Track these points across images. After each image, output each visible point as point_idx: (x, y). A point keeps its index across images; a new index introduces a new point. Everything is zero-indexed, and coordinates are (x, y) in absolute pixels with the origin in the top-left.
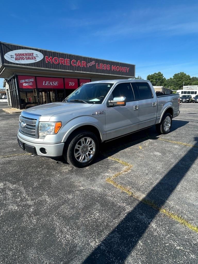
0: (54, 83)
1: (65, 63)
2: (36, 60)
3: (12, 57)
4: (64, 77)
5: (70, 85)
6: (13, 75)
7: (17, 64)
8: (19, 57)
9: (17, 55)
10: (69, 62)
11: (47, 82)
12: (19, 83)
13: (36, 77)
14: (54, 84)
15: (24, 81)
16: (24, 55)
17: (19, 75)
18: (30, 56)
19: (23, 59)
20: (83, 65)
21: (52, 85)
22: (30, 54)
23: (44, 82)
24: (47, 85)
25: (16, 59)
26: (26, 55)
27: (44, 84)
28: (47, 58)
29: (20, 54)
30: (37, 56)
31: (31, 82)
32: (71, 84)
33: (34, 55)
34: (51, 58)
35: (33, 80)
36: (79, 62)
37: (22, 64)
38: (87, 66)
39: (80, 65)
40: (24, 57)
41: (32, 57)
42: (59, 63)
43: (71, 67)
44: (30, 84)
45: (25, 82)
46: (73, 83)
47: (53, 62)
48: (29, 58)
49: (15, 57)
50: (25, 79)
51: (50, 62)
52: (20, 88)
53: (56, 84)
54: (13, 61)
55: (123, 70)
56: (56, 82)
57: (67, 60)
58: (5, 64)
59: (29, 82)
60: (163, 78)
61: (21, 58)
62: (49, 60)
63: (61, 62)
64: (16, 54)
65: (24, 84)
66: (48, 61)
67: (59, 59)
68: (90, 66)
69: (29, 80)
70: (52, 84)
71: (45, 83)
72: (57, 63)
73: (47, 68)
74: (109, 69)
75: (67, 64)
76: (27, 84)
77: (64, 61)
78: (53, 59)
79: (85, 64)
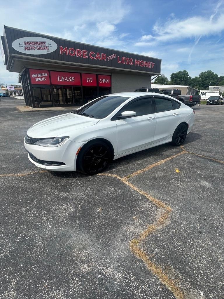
1: (82, 56)
2: (49, 51)
3: (21, 46)
4: (81, 72)
5: (88, 82)
6: (24, 69)
7: (28, 55)
8: (29, 46)
9: (27, 43)
10: (86, 54)
11: (62, 77)
12: (31, 77)
13: (49, 71)
14: (70, 80)
15: (36, 76)
16: (34, 44)
17: (30, 69)
18: (41, 46)
19: (34, 48)
20: (103, 58)
21: (67, 81)
22: (41, 42)
23: (59, 77)
24: (62, 80)
25: (26, 49)
26: (37, 44)
27: (58, 80)
28: (61, 48)
29: (31, 43)
30: (50, 45)
31: (44, 77)
32: (89, 80)
33: (47, 45)
34: (66, 49)
35: (46, 75)
36: (98, 54)
37: (34, 56)
38: (107, 59)
39: (99, 58)
40: (35, 46)
41: (44, 47)
42: (76, 55)
43: (89, 61)
44: (44, 79)
45: (38, 77)
46: (91, 80)
47: (68, 53)
48: (40, 48)
49: (24, 45)
50: (37, 73)
51: (65, 53)
52: (32, 83)
53: (72, 80)
54: (22, 50)
55: (147, 65)
56: (72, 78)
57: (85, 51)
58: (12, 54)
60: (189, 76)
61: (31, 47)
62: (64, 51)
63: (78, 54)
64: (25, 43)
65: (37, 80)
66: (63, 53)
67: (76, 51)
68: (110, 60)
69: (42, 75)
70: (68, 79)
71: (60, 79)
72: (73, 55)
73: (61, 61)
74: (131, 64)
75: (85, 57)
76: (40, 80)
77: (81, 53)
78: (68, 49)
79: (105, 57)
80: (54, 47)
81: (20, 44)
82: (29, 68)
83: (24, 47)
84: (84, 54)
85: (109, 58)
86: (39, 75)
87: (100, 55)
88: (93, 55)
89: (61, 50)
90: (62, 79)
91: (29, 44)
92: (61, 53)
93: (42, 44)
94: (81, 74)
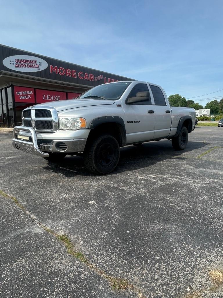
0: (55, 98)
1: (71, 75)
2: (39, 69)
3: (12, 63)
4: (67, 91)
7: (17, 72)
8: (20, 64)
9: (18, 61)
10: (75, 74)
11: (48, 96)
13: (35, 89)
15: (20, 93)
16: (25, 62)
18: (32, 64)
19: (25, 66)
20: (91, 78)
21: (53, 100)
23: (44, 95)
24: (47, 99)
25: (16, 66)
26: (28, 62)
27: (44, 99)
28: (52, 67)
29: (22, 60)
30: (40, 64)
31: (29, 95)
33: (38, 63)
34: (56, 68)
35: (31, 93)
36: (86, 74)
37: (23, 73)
38: (94, 80)
39: (88, 78)
40: (26, 64)
41: (35, 65)
42: (65, 74)
43: (78, 80)
44: (28, 97)
45: (23, 95)
47: (58, 72)
48: (31, 66)
49: (15, 63)
50: (22, 91)
51: (55, 72)
52: (16, 101)
53: (58, 99)
56: (58, 97)
57: (74, 71)
59: (27, 95)
61: (22, 65)
63: (67, 73)
64: (16, 60)
65: (21, 98)
66: (53, 71)
67: (65, 70)
68: (97, 80)
69: (27, 93)
71: (46, 97)
72: (62, 74)
73: (51, 79)
75: (73, 76)
76: (24, 98)
77: (70, 73)
78: (58, 69)
79: (93, 78)
80: (44, 66)
81: (11, 61)
82: (14, 85)
83: (15, 64)
84: (73, 74)
85: (97, 78)
86: (23, 93)
87: (89, 75)
88: (81, 76)
89: (51, 69)
90: (48, 97)
91: (20, 62)
92: (51, 72)
93: (33, 62)
94: (67, 93)
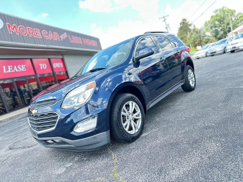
1: (35, 35)
4: (31, 57)
5: (41, 68)
10: (39, 33)
11: (9, 67)
14: (20, 70)
20: (56, 37)
21: (17, 71)
28: (9, 26)
32: (42, 66)
34: (14, 27)
36: (51, 33)
38: (60, 38)
39: (53, 37)
42: (28, 34)
43: (44, 40)
47: (19, 32)
51: (15, 32)
53: (22, 69)
56: (22, 66)
57: (37, 30)
62: (13, 29)
63: (30, 33)
66: (12, 31)
67: (27, 29)
68: (63, 39)
70: (18, 69)
71: (7, 69)
72: (25, 34)
73: (13, 41)
74: (81, 42)
75: (38, 36)
77: (33, 32)
78: (18, 27)
84: (37, 33)
85: (62, 37)
88: (46, 35)
89: (9, 28)
90: (9, 69)
92: (10, 32)
94: (31, 59)
